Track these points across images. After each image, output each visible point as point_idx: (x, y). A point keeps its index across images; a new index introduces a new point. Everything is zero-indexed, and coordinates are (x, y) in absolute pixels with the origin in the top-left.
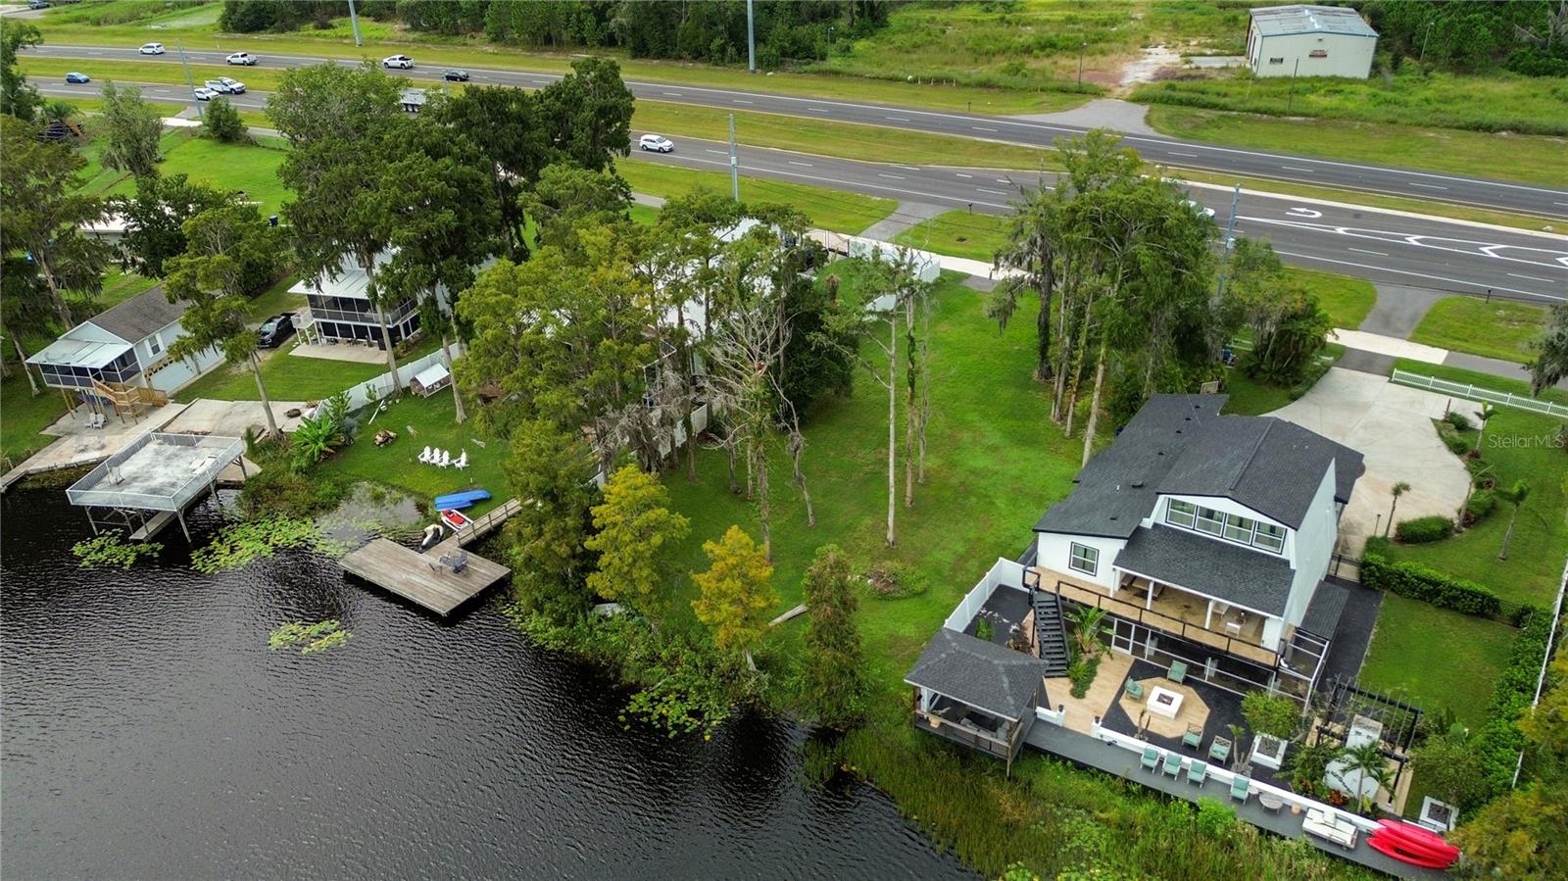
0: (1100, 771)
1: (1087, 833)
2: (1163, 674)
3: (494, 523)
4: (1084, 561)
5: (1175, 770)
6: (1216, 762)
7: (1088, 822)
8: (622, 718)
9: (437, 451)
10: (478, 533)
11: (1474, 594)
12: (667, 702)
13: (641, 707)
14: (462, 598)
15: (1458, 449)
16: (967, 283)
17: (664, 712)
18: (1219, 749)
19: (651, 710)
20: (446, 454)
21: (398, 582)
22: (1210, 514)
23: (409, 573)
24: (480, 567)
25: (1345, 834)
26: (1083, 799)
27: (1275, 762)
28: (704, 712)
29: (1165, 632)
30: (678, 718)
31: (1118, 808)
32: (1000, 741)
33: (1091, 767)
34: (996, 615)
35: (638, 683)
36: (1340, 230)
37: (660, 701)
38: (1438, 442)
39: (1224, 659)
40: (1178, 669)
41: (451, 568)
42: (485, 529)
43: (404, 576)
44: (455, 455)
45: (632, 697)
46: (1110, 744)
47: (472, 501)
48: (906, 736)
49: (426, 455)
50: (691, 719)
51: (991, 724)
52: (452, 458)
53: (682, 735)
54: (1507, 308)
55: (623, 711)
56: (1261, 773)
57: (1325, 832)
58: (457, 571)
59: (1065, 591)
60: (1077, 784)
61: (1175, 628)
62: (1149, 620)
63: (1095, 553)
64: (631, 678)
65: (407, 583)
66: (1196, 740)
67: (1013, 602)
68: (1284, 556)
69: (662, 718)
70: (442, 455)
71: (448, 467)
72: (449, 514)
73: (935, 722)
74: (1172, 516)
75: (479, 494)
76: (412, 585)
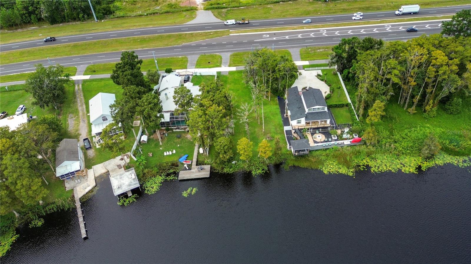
1: (323, 158)
2: (316, 133)
3: (196, 159)
4: (299, 122)
5: (328, 145)
6: (330, 141)
7: (322, 156)
9: (167, 152)
11: (341, 104)
13: (255, 173)
14: (209, 173)
15: (322, 80)
16: (222, 74)
18: (330, 140)
20: (170, 152)
22: (314, 109)
25: (349, 143)
26: (320, 154)
27: (336, 138)
28: (264, 169)
30: (261, 172)
31: (324, 153)
32: (306, 152)
33: (318, 150)
36: (275, 39)
37: (256, 171)
38: (319, 80)
39: (322, 128)
40: (317, 132)
42: (196, 161)
43: (194, 175)
44: (172, 151)
45: (252, 172)
46: (317, 146)
47: (186, 158)
48: (292, 158)
49: (165, 154)
50: (263, 171)
51: (304, 150)
53: (264, 174)
54: (310, 48)
56: (336, 140)
57: (347, 144)
58: (202, 169)
59: (300, 128)
60: (318, 153)
61: (316, 126)
62: (312, 127)
63: (301, 120)
64: (249, 170)
65: (196, 175)
66: (327, 140)
67: (289, 132)
68: (325, 110)
69: (259, 173)
70: (169, 152)
71: (172, 153)
72: (185, 162)
73: (296, 154)
74: (309, 111)
75: (186, 156)
76: (198, 176)
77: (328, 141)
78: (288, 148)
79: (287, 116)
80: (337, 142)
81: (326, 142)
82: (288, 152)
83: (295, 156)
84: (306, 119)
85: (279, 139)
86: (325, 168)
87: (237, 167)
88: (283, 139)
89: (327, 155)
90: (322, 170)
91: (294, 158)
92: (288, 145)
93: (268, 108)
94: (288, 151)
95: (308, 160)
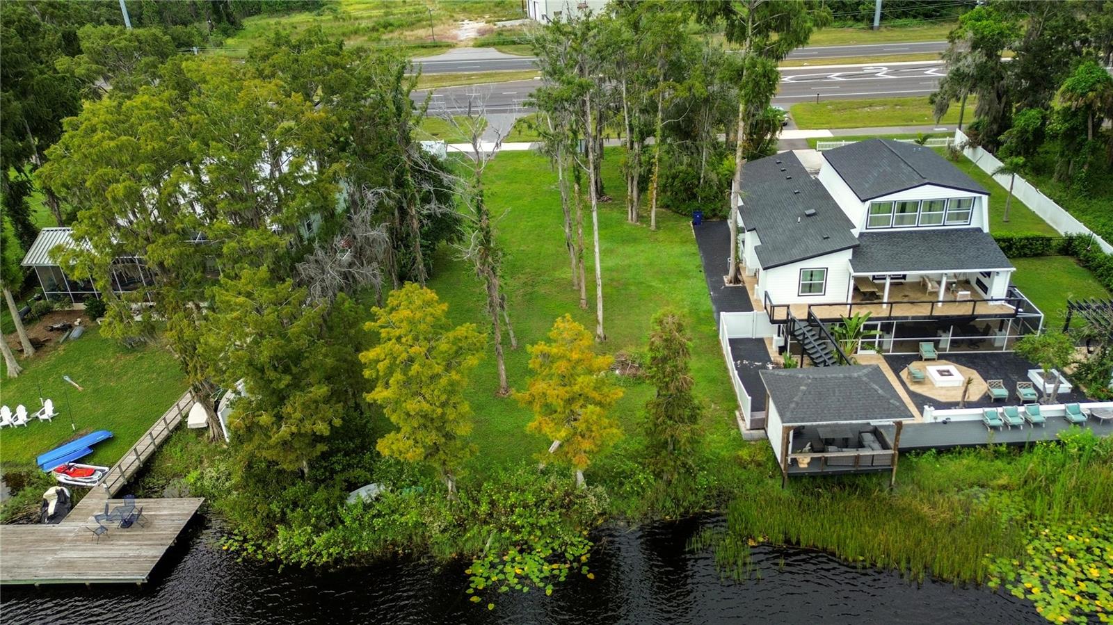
0: (963, 446)
2: (919, 357)
3: (142, 458)
4: (812, 284)
5: (1019, 422)
6: (1030, 402)
7: (990, 494)
8: (475, 599)
10: (128, 474)
12: (513, 560)
13: (488, 578)
14: (159, 552)
17: (519, 571)
18: (1025, 393)
19: (501, 577)
20: (22, 412)
21: (48, 568)
22: (903, 207)
23: (54, 552)
24: (159, 509)
26: (972, 476)
27: (1066, 387)
28: (563, 553)
29: (913, 318)
30: (541, 571)
31: (1006, 473)
33: (954, 447)
34: (745, 362)
35: (461, 555)
37: (504, 563)
39: (960, 325)
40: (927, 349)
41: (117, 524)
42: (133, 468)
43: (50, 558)
45: (468, 572)
46: (945, 423)
47: (90, 447)
48: (775, 486)
50: (555, 566)
52: (30, 411)
54: (832, 103)
55: (470, 591)
56: (1064, 400)
58: (128, 525)
59: (818, 315)
60: (955, 467)
61: (923, 311)
62: (899, 311)
63: (823, 272)
64: (449, 554)
65: (60, 564)
66: (1003, 392)
67: (747, 349)
68: (974, 224)
69: (522, 578)
70: (14, 412)
71: (33, 421)
72: (65, 471)
73: (804, 461)
74: (871, 221)
75: (100, 436)
76: (70, 564)
77: (1014, 400)
78: (745, 426)
79: (736, 280)
80: (1085, 407)
81: (999, 402)
82: (744, 454)
83: (795, 478)
84: (856, 262)
85: (680, 328)
86: (1044, 582)
87: (378, 522)
88: (712, 381)
89: (1031, 488)
90: (1018, 592)
91: (786, 494)
92: (745, 400)
93: (642, 251)
94: (740, 442)
95: (894, 511)
